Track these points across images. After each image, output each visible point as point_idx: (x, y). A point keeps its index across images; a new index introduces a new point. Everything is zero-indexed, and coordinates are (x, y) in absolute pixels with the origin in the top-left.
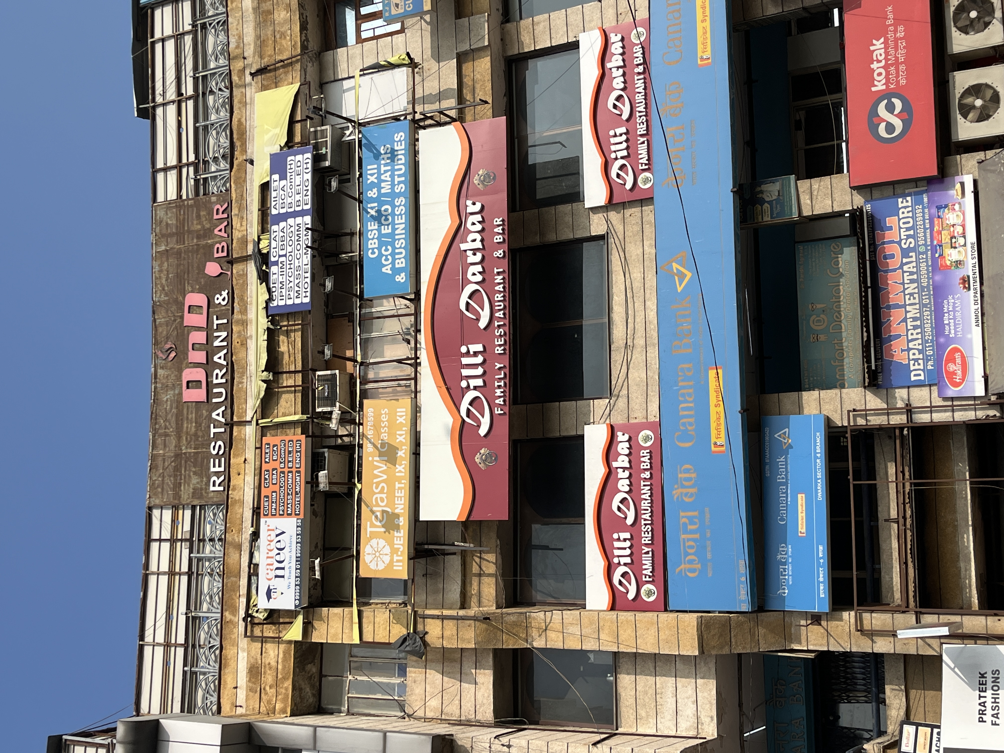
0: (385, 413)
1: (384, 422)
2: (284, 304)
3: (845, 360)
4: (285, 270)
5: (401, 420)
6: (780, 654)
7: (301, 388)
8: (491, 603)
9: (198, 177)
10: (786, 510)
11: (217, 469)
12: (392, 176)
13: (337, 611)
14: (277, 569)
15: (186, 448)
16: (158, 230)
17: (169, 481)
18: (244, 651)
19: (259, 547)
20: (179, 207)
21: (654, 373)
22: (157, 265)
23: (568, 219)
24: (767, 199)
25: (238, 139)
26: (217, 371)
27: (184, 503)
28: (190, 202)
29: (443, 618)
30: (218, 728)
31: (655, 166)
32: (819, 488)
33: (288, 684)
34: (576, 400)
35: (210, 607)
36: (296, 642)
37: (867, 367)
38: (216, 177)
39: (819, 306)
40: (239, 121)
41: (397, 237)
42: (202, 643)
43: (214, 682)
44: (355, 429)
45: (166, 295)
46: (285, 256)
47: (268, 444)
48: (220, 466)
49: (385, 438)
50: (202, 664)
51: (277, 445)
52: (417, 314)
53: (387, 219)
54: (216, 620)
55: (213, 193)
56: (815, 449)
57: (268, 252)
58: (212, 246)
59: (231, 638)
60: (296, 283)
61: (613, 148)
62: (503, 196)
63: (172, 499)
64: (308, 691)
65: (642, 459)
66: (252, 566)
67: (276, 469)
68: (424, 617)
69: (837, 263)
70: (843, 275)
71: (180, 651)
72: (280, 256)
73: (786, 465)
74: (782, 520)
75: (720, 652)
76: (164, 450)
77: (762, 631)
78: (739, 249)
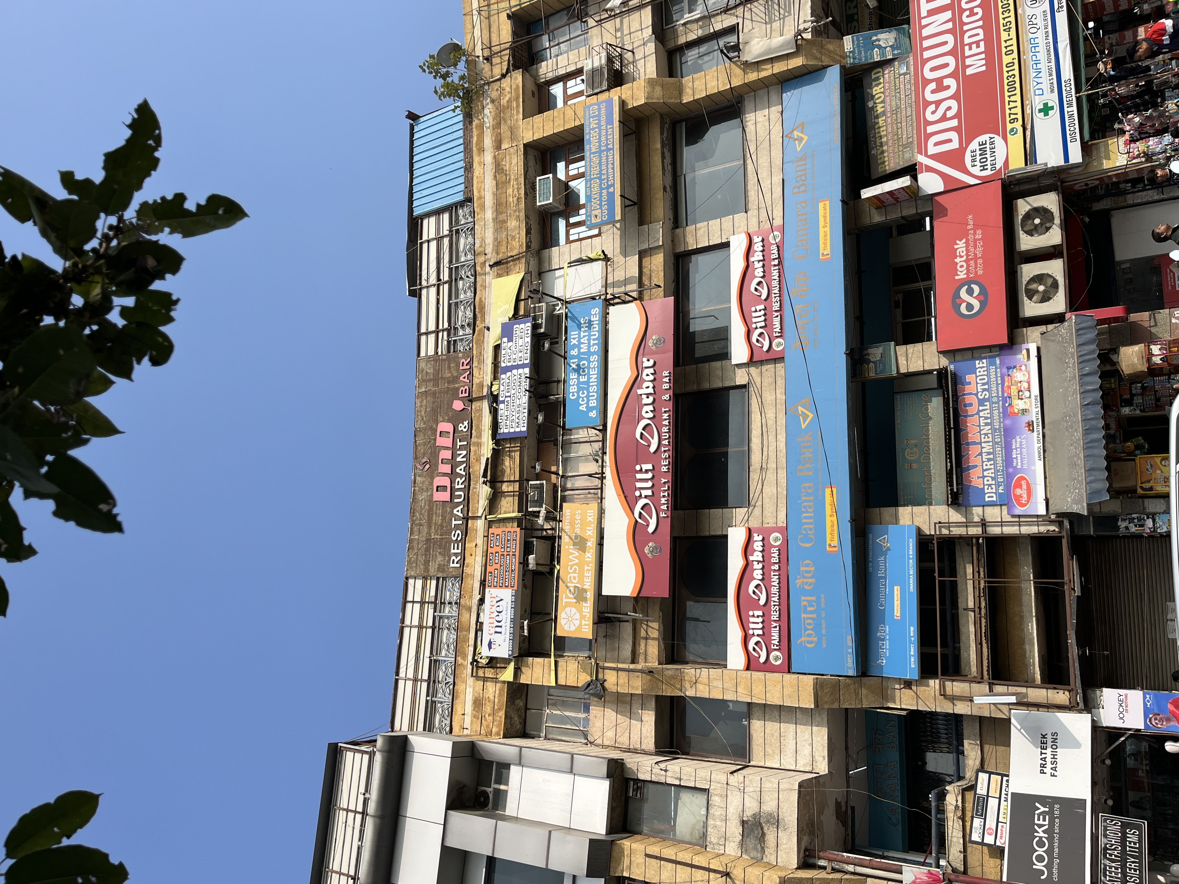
0: (579, 514)
1: (577, 520)
2: (507, 431)
3: (933, 484)
4: (509, 407)
5: (590, 519)
6: (878, 710)
7: (518, 493)
8: (654, 660)
9: (450, 339)
10: (885, 598)
11: (456, 551)
12: (589, 340)
13: (539, 660)
14: (497, 626)
15: (435, 535)
16: (420, 377)
17: (421, 559)
18: (470, 687)
19: (484, 610)
20: (435, 361)
21: (783, 489)
22: (419, 402)
23: (719, 372)
24: (872, 360)
25: (479, 312)
26: (458, 479)
27: (431, 575)
28: (443, 357)
29: (618, 670)
30: (450, 744)
31: (786, 334)
32: (911, 582)
33: (502, 714)
34: (722, 508)
35: (447, 653)
36: (509, 682)
37: (950, 489)
38: (462, 339)
39: (912, 442)
40: (480, 299)
41: (591, 384)
42: (440, 680)
43: (448, 709)
44: (556, 525)
45: (425, 423)
46: (510, 396)
47: (493, 534)
48: (458, 549)
49: (578, 532)
50: (440, 696)
51: (499, 535)
52: (604, 441)
53: (584, 371)
54: (451, 663)
55: (460, 351)
56: (908, 552)
57: (498, 394)
58: (458, 388)
59: (461, 677)
60: (517, 417)
61: (754, 320)
62: (670, 355)
63: (423, 572)
64: (516, 720)
65: (773, 555)
66: (478, 623)
67: (498, 552)
68: (604, 668)
69: (927, 409)
70: (932, 419)
71: (425, 685)
72: (506, 397)
73: (885, 563)
74: (882, 605)
75: (831, 707)
76: (419, 536)
77: (864, 691)
78: (850, 397)
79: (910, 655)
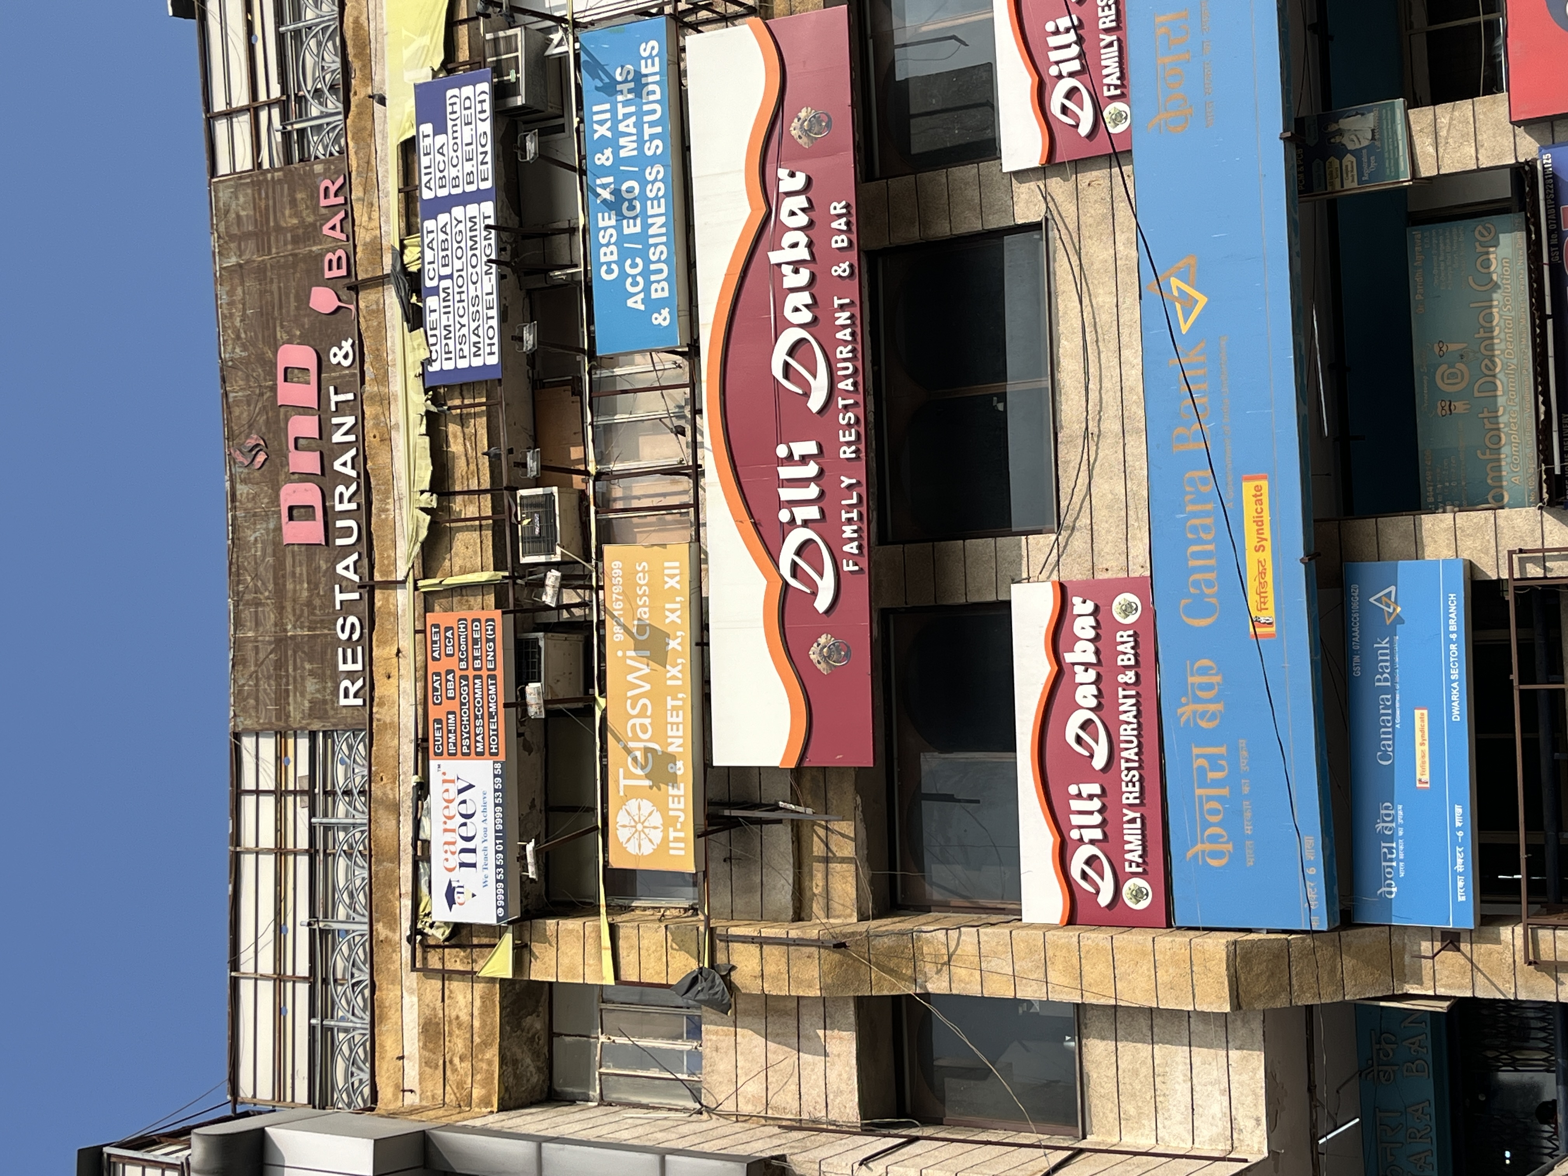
0: (643, 571)
1: (641, 586)
2: (452, 367)
3: (1503, 450)
4: (451, 303)
5: (672, 583)
6: (1382, 1004)
7: (491, 521)
8: (849, 911)
9: (289, 128)
10: (1393, 739)
11: (350, 667)
12: (639, 125)
13: (571, 925)
14: (463, 851)
15: (294, 627)
16: (222, 229)
17: (268, 687)
18: (412, 993)
19: (429, 810)
20: (257, 185)
21: (1139, 485)
22: (224, 292)
23: (972, 193)
24: (1350, 147)
25: (355, 56)
26: (341, 488)
27: (295, 726)
28: (276, 174)
29: (761, 942)
30: (370, 1144)
31: (1133, 91)
32: (1454, 698)
33: (492, 1054)
34: (995, 536)
35: (351, 912)
36: (502, 981)
37: (1546, 471)
38: (319, 127)
39: (1453, 347)
40: (356, 21)
41: (652, 241)
42: (339, 976)
43: (364, 1044)
44: (591, 596)
45: (244, 348)
46: (450, 277)
47: (437, 626)
48: (354, 661)
49: (645, 617)
50: (340, 1014)
51: (452, 628)
52: (694, 384)
53: (632, 208)
54: (362, 935)
55: (316, 157)
56: (1447, 626)
57: (419, 270)
58: (321, 256)
59: (388, 969)
60: (472, 329)
61: (1054, 56)
62: (847, 158)
63: (274, 720)
64: (529, 1063)
65: (1120, 648)
66: (419, 843)
67: (453, 671)
68: (728, 939)
69: (1487, 264)
70: (1499, 287)
71: (303, 990)
72: (441, 278)
73: (1392, 655)
74: (1385, 757)
75: (1271, 1005)
76: (256, 629)
77: (1349, 963)
78: (1297, 248)
79: (1455, 873)
